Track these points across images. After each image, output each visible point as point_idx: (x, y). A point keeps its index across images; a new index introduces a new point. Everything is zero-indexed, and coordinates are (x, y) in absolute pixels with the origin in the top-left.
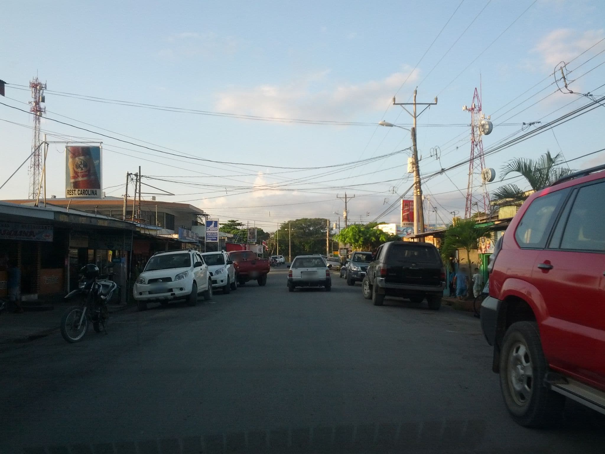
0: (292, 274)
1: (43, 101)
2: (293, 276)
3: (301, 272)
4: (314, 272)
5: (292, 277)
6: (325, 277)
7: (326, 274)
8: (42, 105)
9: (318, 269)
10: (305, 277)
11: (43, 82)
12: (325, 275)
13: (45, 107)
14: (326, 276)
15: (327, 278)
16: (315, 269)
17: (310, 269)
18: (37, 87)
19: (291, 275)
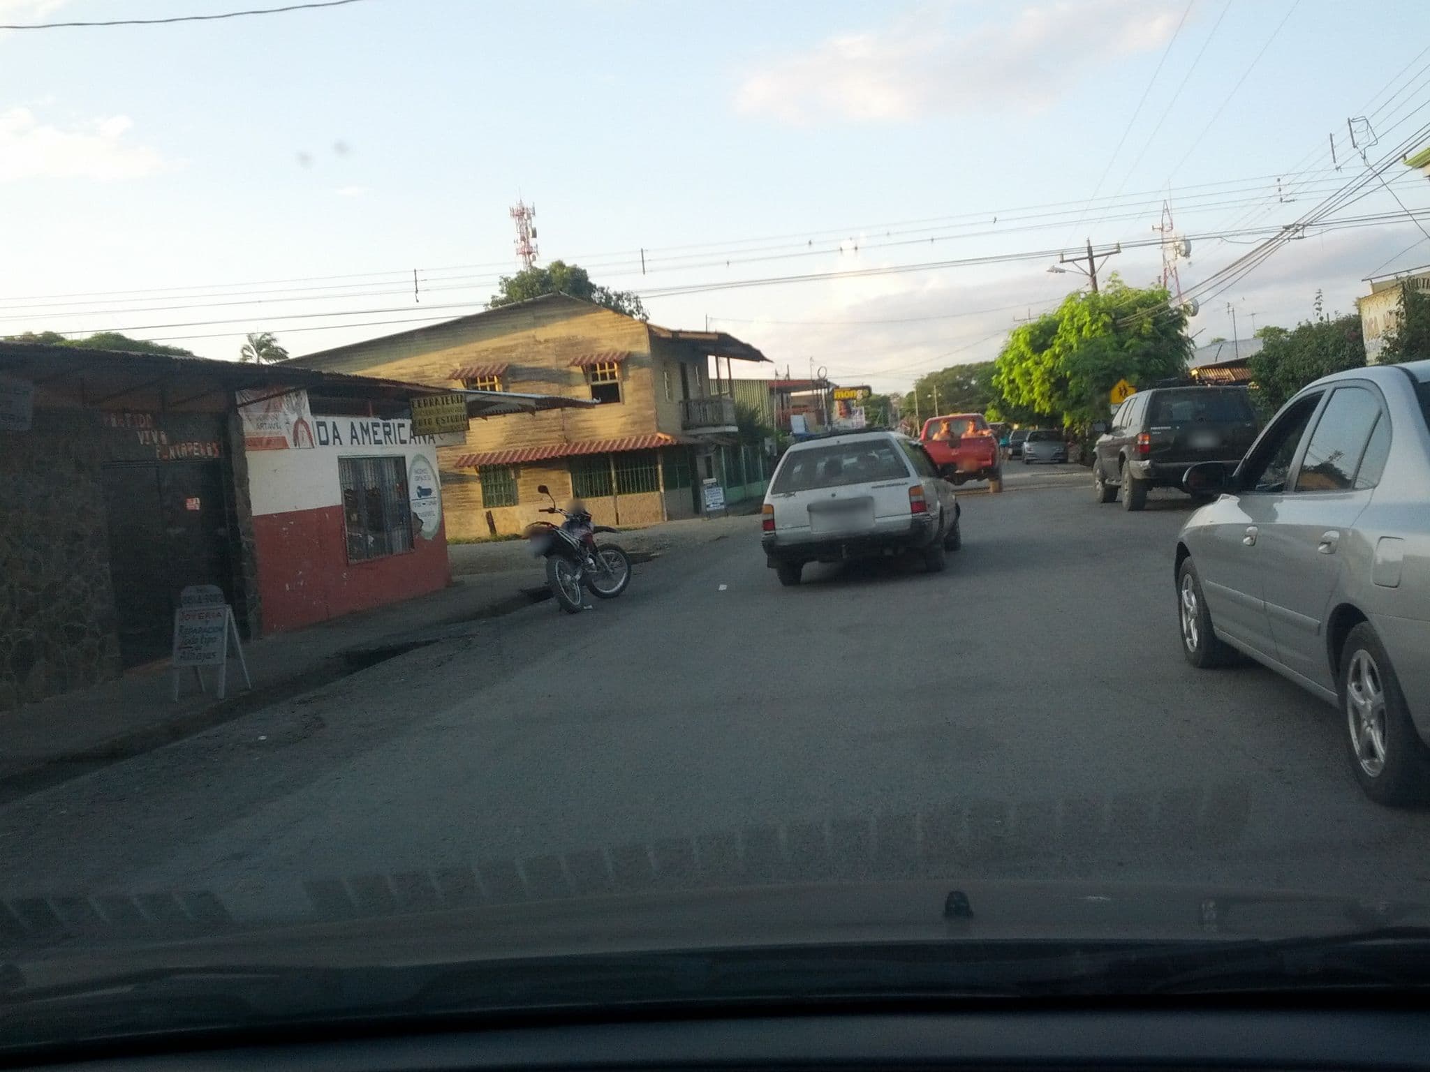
0: (773, 520)
1: (535, 235)
2: (776, 527)
3: (810, 509)
4: (863, 504)
5: (774, 529)
6: (910, 517)
7: (909, 506)
8: (532, 242)
9: (873, 487)
10: (822, 528)
11: (530, 206)
12: (909, 510)
13: (537, 246)
14: (913, 512)
15: (914, 522)
16: (862, 489)
17: (845, 492)
18: (521, 214)
19: (769, 524)
